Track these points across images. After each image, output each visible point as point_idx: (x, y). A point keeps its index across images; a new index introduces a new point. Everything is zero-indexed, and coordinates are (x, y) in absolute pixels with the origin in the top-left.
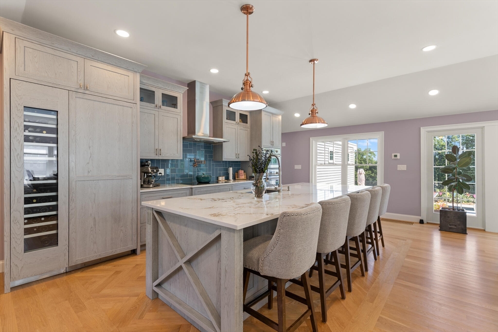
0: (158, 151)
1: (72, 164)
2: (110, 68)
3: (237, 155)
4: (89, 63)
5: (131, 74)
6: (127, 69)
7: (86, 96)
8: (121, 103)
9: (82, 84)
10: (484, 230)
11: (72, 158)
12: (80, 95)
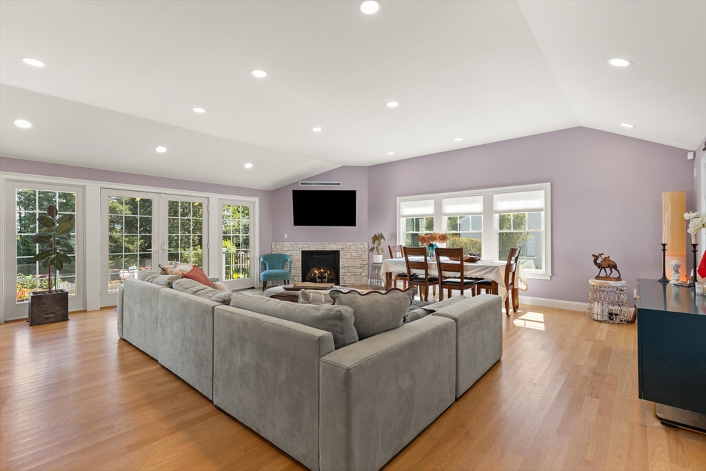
10: (85, 311)
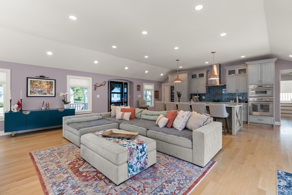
0: (198, 91)
3: (237, 90)
5: (185, 74)
8: (184, 81)
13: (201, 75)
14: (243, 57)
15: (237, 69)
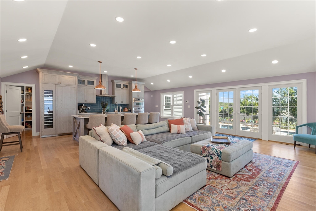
0: (86, 101)
1: (57, 105)
2: (67, 76)
3: (122, 102)
4: (61, 76)
5: (74, 77)
6: (73, 76)
7: (60, 86)
8: (71, 86)
9: (59, 82)
11: (57, 103)
12: (59, 85)
13: (91, 83)
14: (132, 76)
15: (123, 83)
